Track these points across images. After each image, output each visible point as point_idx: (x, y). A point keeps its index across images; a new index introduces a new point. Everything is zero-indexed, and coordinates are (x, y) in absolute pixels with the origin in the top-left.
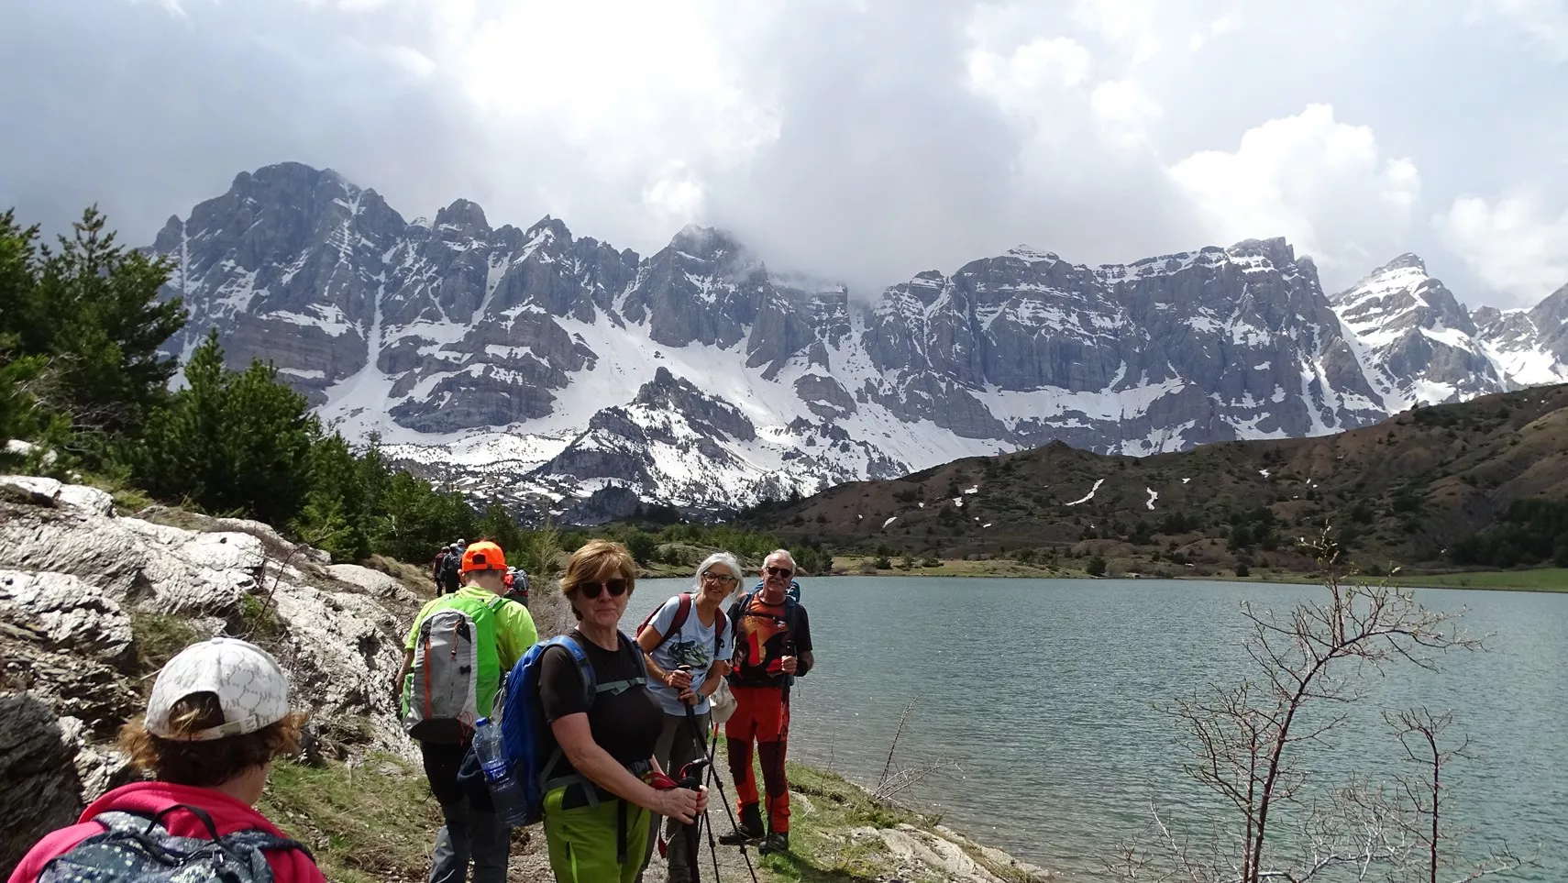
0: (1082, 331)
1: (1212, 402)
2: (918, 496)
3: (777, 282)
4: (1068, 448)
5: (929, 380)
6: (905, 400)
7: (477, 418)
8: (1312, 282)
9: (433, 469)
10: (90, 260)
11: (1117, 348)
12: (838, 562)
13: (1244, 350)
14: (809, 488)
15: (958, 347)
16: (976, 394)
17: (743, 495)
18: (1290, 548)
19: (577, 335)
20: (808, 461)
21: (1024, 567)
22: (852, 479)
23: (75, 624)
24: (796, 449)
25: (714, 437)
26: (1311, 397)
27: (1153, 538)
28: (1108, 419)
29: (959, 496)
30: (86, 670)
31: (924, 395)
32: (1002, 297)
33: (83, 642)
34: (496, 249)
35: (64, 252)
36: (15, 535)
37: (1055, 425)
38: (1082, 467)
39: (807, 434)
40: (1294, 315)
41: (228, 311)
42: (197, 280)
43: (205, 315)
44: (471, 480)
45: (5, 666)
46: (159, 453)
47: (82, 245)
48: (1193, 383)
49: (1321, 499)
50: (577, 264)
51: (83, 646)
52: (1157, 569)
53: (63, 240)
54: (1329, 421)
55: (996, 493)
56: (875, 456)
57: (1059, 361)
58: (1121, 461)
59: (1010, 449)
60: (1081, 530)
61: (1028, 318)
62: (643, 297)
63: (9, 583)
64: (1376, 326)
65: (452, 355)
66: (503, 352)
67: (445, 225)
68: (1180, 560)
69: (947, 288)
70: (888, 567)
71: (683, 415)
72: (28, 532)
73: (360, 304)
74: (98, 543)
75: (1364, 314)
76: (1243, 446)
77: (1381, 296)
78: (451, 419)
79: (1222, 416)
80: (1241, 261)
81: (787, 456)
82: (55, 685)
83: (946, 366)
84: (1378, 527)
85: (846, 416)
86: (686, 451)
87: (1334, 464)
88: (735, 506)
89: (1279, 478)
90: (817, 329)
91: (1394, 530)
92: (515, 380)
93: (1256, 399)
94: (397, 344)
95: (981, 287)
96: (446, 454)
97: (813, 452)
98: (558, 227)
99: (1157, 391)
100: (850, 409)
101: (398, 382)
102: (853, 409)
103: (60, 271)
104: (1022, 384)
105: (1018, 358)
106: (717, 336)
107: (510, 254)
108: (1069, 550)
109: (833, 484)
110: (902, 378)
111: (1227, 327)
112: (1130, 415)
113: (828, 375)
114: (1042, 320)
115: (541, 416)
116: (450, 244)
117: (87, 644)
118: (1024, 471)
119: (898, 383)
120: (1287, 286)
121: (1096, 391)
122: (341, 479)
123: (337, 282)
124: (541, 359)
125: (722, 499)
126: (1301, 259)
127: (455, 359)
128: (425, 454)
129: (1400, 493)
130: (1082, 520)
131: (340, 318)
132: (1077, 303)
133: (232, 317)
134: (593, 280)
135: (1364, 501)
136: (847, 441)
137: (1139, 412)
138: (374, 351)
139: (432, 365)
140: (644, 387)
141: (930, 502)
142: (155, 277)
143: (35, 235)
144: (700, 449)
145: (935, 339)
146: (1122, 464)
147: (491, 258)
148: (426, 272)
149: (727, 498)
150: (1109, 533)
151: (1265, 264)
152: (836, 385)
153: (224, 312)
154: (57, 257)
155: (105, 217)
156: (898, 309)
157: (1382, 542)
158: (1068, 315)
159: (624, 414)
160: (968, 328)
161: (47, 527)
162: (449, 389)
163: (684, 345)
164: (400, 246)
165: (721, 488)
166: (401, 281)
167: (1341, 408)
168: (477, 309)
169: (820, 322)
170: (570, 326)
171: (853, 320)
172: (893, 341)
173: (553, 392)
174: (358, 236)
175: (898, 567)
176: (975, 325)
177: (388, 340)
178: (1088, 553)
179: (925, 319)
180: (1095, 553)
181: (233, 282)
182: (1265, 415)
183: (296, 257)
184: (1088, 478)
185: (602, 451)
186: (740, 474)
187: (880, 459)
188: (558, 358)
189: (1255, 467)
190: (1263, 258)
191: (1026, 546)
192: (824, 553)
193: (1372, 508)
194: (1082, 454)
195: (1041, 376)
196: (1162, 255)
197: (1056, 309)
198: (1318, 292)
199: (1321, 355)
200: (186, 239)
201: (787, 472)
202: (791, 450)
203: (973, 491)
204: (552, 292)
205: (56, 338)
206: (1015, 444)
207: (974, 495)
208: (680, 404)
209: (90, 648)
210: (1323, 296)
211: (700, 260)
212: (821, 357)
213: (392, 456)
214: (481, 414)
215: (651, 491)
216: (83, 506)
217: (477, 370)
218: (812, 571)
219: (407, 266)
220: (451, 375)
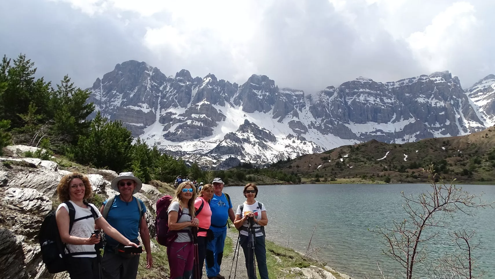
0: (381, 104)
1: (425, 125)
2: (329, 158)
3: (282, 91)
4: (377, 142)
5: (331, 121)
6: (324, 128)
7: (189, 137)
8: (458, 85)
9: (177, 153)
10: (66, 91)
11: (393, 109)
12: (303, 180)
13: (436, 108)
14: (294, 156)
15: (340, 110)
16: (347, 125)
17: (273, 159)
18: (453, 173)
19: (219, 110)
20: (293, 148)
21: (364, 180)
22: (307, 153)
23: (33, 205)
24: (289, 144)
25: (263, 141)
26: (459, 123)
27: (406, 170)
28: (391, 132)
29: (342, 158)
30: (33, 220)
31: (330, 126)
32: (354, 93)
33: (35, 210)
34: (194, 84)
35: (58, 90)
36: (20, 177)
37: (373, 134)
38: (382, 148)
39: (292, 139)
40: (452, 96)
41: (114, 106)
42: (105, 97)
43: (108, 108)
44: (188, 156)
45: (6, 219)
46: (83, 150)
47: (64, 87)
48: (418, 119)
49: (463, 156)
50: (219, 88)
51: (35, 212)
52: (408, 180)
53: (58, 86)
54: (465, 130)
55: (354, 157)
56: (315, 146)
57: (374, 113)
58: (395, 146)
59: (358, 142)
60: (382, 168)
61: (363, 100)
62: (240, 97)
63: (14, 192)
64: (480, 99)
65: (181, 118)
66: (197, 116)
67: (179, 78)
68: (416, 177)
69: (336, 91)
70: (319, 181)
71: (253, 134)
72: (24, 175)
73: (154, 103)
74: (46, 179)
75: (476, 95)
76: (436, 140)
77: (482, 89)
78: (182, 137)
79: (428, 130)
80: (434, 79)
81: (286, 146)
82: (22, 224)
83: (336, 116)
84: (483, 165)
85: (305, 133)
86: (254, 146)
87: (467, 145)
88: (270, 162)
89: (448, 150)
90: (295, 106)
91: (489, 166)
92: (201, 125)
93: (440, 124)
94: (165, 115)
95: (347, 91)
96: (180, 148)
97: (295, 145)
98: (213, 77)
99: (406, 122)
100: (306, 131)
101: (165, 126)
102: (307, 131)
103: (57, 95)
104: (362, 121)
105: (360, 113)
106: (263, 109)
107: (198, 86)
108: (378, 175)
109: (301, 155)
110: (322, 121)
111: (430, 101)
112: (398, 130)
113: (298, 120)
114: (367, 101)
115: (209, 136)
116: (180, 83)
117: (37, 211)
118: (363, 150)
119: (321, 122)
120: (450, 87)
121: (386, 123)
122: (141, 157)
123: (147, 96)
124: (209, 118)
125: (266, 160)
126: (455, 77)
127: (182, 119)
128: (174, 148)
129: (490, 154)
130: (382, 165)
131: (148, 107)
132: (379, 95)
133: (116, 108)
134: (224, 93)
135: (478, 157)
136: (305, 141)
137: (401, 129)
138: (158, 117)
139: (176, 121)
140: (241, 126)
141: (333, 160)
142: (85, 96)
143: (50, 85)
144: (259, 145)
145: (333, 108)
146: (395, 147)
147: (193, 87)
148: (173, 92)
149: (268, 160)
150: (392, 169)
151: (442, 80)
152: (301, 123)
153: (113, 107)
154: (56, 91)
155: (70, 78)
156: (320, 98)
157: (485, 170)
158: (376, 99)
159: (235, 134)
160: (343, 104)
161: (30, 174)
162: (181, 128)
163: (253, 112)
164: (165, 84)
165: (266, 157)
166: (166, 95)
167: (469, 126)
168: (189, 103)
169: (296, 104)
170: (217, 107)
171: (306, 102)
172: (319, 109)
173: (212, 128)
174: (152, 82)
175: (322, 181)
176: (346, 103)
177: (162, 113)
178: (385, 176)
179: (329, 102)
180: (387, 175)
181: (116, 97)
182: (443, 129)
183: (134, 89)
184: (384, 151)
185: (228, 146)
186: (272, 152)
187: (316, 147)
188: (214, 117)
189: (440, 146)
190: (441, 78)
191: (364, 173)
192: (298, 177)
193: (481, 159)
194: (382, 144)
195: (368, 119)
196: (407, 78)
197: (372, 97)
198: (460, 88)
199: (462, 109)
200: (102, 85)
201: (287, 151)
202: (288, 144)
203: (347, 156)
204: (212, 97)
205: (55, 115)
206: (360, 141)
207: (347, 158)
208: (252, 131)
209: (37, 212)
210: (462, 89)
211: (257, 85)
212: (296, 115)
213: (164, 149)
214: (191, 135)
215: (244, 158)
216: (47, 167)
217: (189, 122)
218: (295, 183)
219: (167, 90)
220: (181, 124)
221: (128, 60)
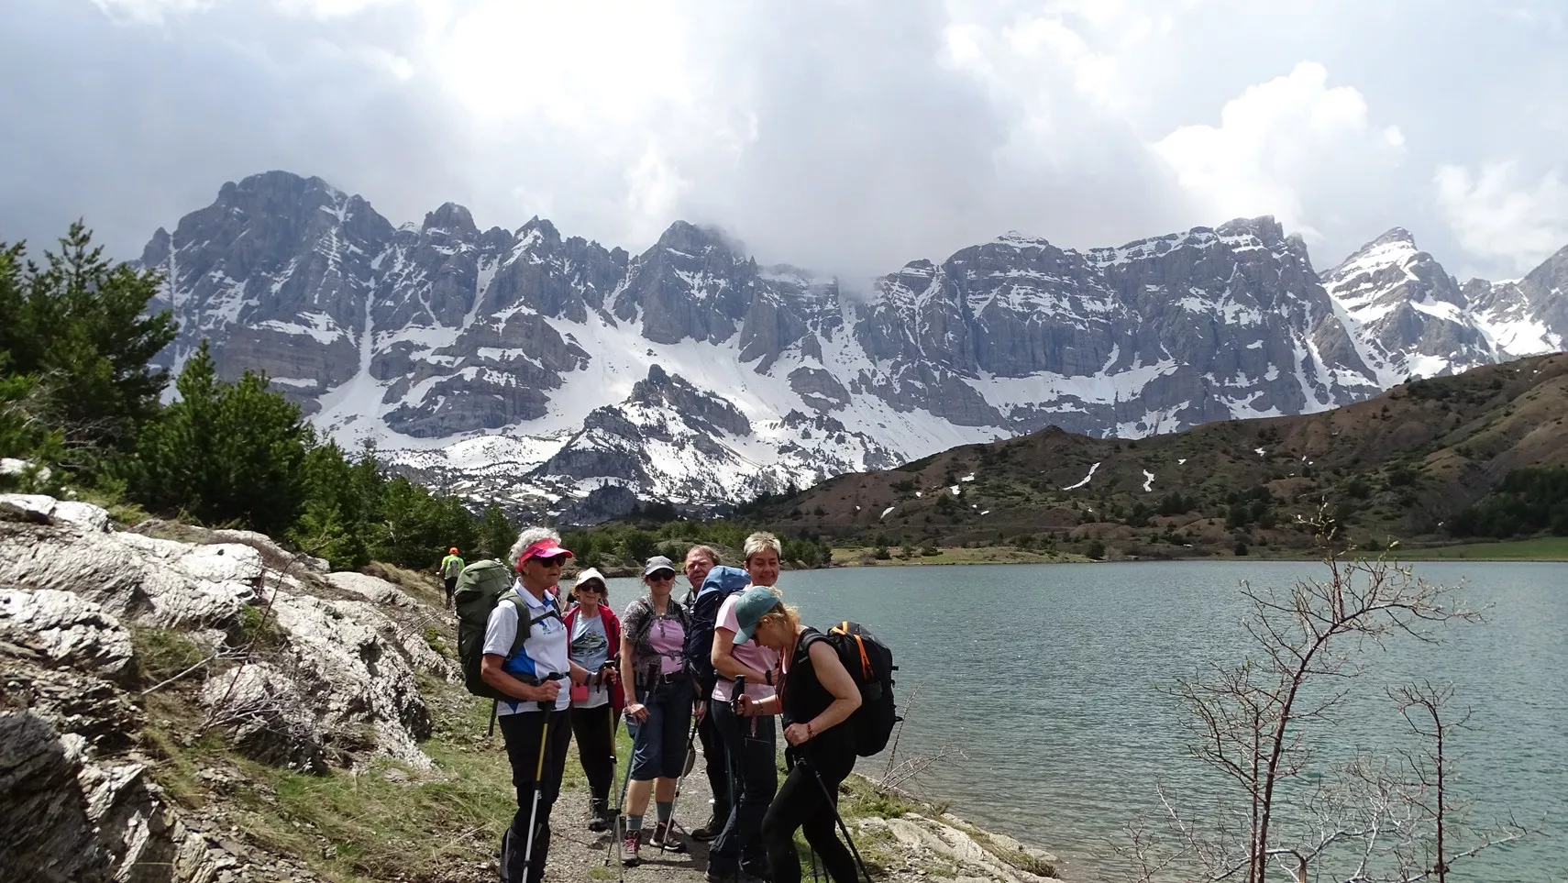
0: (1074, 316)
1: (1206, 382)
2: (916, 485)
3: (766, 276)
4: (1064, 433)
5: (922, 369)
6: (899, 390)
7: (472, 422)
8: (1302, 260)
9: (428, 474)
10: (78, 275)
11: (1110, 331)
12: (837, 554)
13: (1236, 329)
14: (806, 480)
15: (951, 336)
16: (969, 382)
17: (740, 490)
18: (1287, 526)
19: (569, 335)
20: (804, 454)
21: (1023, 553)
22: (849, 470)
23: (75, 641)
24: (792, 442)
25: (709, 433)
26: (1305, 374)
27: (1151, 519)
28: (1103, 402)
29: (956, 484)
30: (87, 686)
31: (918, 384)
32: (994, 283)
33: (83, 659)
34: (484, 252)
35: (51, 268)
36: (11, 554)
37: (1050, 410)
38: (1077, 451)
39: (802, 427)
40: (1285, 293)
41: (218, 322)
42: (186, 291)
43: (195, 327)
44: (467, 484)
45: (6, 685)
46: (154, 467)
47: (69, 259)
48: (1186, 364)
49: (1318, 476)
50: (567, 264)
51: (83, 663)
52: (1156, 550)
53: (50, 256)
54: (1322, 398)
55: (992, 481)
56: (871, 447)
57: (1051, 346)
58: (1116, 444)
59: (1006, 435)
60: (1079, 513)
61: (1019, 304)
62: (634, 294)
63: (7, 602)
64: (1367, 301)
65: (444, 359)
66: (495, 354)
67: (434, 229)
68: (1178, 541)
69: (938, 276)
70: (887, 557)
71: (677, 412)
72: (25, 550)
73: (351, 312)
74: (95, 559)
75: (1354, 290)
76: (1237, 425)
77: (1371, 271)
78: (446, 423)
79: (1216, 396)
80: (1230, 240)
81: (783, 450)
82: (56, 702)
83: (938, 355)
84: (1375, 502)
85: (840, 407)
86: (682, 448)
87: (1329, 440)
88: (732, 501)
89: (1275, 456)
90: (809, 321)
91: (1391, 505)
92: (508, 382)
93: (1250, 378)
94: (389, 350)
95: (971, 275)
96: (442, 458)
97: (809, 445)
98: (546, 227)
99: (1150, 373)
100: (845, 401)
101: (391, 388)
102: (848, 400)
103: (48, 287)
104: (1016, 370)
105: (1011, 344)
106: (709, 331)
107: (499, 256)
108: (1067, 534)
109: (829, 476)
110: (895, 368)
111: (1218, 307)
112: (1124, 398)
113: (821, 367)
114: (1032, 306)
115: (535, 417)
116: (439, 248)
117: (87, 661)
118: (1019, 458)
119: (892, 373)
120: (1277, 264)
121: (1090, 375)
122: (338, 486)
123: (328, 288)
124: (533, 361)
125: (719, 495)
126: (1290, 237)
127: (448, 363)
128: (420, 459)
129: (1395, 468)
130: (1080, 504)
131: (331, 326)
132: (1068, 287)
133: (223, 328)
134: (583, 280)
135: (1360, 477)
136: (842, 433)
137: (1133, 395)
138: (366, 357)
139: (425, 370)
140: (638, 385)
141: (927, 491)
142: (144, 290)
143: (21, 252)
144: (696, 445)
145: (927, 328)
146: (1118, 448)
147: (480, 261)
148: (416, 277)
149: (724, 493)
150: (1107, 517)
151: (1254, 242)
152: (829, 377)
153: (215, 324)
154: (45, 273)
155: (91, 232)
156: (888, 299)
157: (1379, 517)
158: (1060, 300)
159: (618, 413)
160: (959, 315)
161: (43, 545)
162: (444, 394)
163: (676, 342)
164: (389, 251)
165: (718, 484)
166: (391, 286)
167: (1335, 384)
168: (468, 312)
169: (812, 315)
170: (562, 326)
171: (845, 311)
172: (885, 332)
173: (546, 393)
174: (346, 243)
175: (897, 557)
176: (967, 312)
177: (380, 346)
178: (1087, 537)
179: (916, 308)
180: (1093, 536)
181: (222, 293)
182: (1259, 394)
183: (285, 266)
184: (1086, 462)
185: (597, 450)
186: (737, 469)
187: (876, 449)
188: (551, 359)
189: (1250, 446)
190: (1251, 236)
191: (1025, 531)
192: (823, 545)
193: (1368, 483)
194: (1078, 438)
195: (1034, 361)
196: (1152, 236)
197: (1047, 295)
198: (1308, 269)
199: (1313, 332)
200: (174, 251)
201: (784, 466)
202: (787, 443)
203: (970, 478)
204: (543, 292)
205: (46, 355)
206: (1011, 431)
207: (971, 483)
208: (674, 401)
209: (90, 664)
210: (1313, 273)
211: (689, 256)
212: (814, 350)
213: (388, 462)
214: (475, 417)
215: (648, 488)
216: (79, 523)
217: (470, 373)
218: (812, 563)
219: (396, 270)
220: (444, 379)
221: (264, 171)
